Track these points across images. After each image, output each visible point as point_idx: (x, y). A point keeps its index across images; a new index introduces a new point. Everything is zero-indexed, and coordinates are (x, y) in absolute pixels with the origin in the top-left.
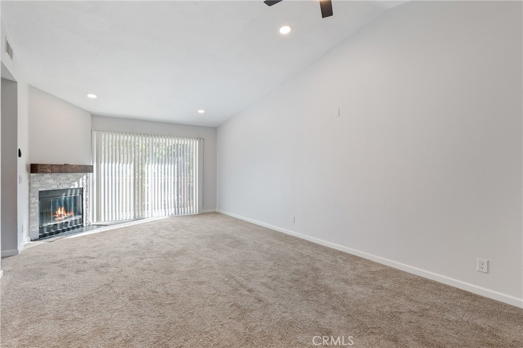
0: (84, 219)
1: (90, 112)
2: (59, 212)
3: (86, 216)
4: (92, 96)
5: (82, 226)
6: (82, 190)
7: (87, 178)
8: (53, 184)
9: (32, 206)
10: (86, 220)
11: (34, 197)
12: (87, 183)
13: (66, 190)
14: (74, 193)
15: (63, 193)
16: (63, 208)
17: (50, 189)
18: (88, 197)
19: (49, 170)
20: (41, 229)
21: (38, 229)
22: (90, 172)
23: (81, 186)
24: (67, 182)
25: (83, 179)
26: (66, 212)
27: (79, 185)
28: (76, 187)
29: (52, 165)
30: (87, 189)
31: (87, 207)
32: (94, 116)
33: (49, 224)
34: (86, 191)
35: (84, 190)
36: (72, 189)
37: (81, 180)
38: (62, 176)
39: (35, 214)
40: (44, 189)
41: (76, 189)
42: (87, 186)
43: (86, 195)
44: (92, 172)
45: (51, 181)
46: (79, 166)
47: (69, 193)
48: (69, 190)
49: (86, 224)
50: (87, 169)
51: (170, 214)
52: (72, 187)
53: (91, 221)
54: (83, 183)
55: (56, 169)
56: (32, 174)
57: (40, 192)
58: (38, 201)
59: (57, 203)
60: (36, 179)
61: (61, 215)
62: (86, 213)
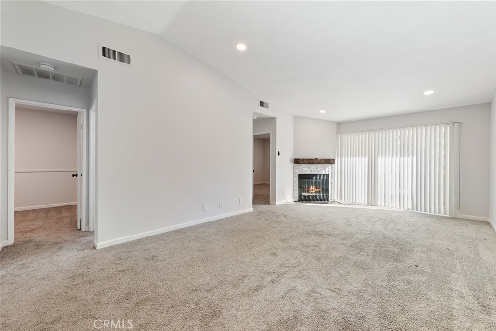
0: (330, 196)
1: (335, 122)
2: (312, 188)
3: (331, 194)
4: (323, 112)
5: (328, 200)
6: (328, 176)
7: (332, 168)
8: (307, 171)
9: (295, 182)
10: (331, 197)
11: (296, 177)
12: (332, 171)
13: (316, 175)
14: (322, 177)
15: (314, 177)
16: (314, 187)
17: (305, 173)
18: (333, 181)
19: (302, 162)
20: (300, 196)
21: (298, 196)
22: (332, 164)
23: (327, 173)
24: (316, 170)
25: (329, 169)
26: (316, 188)
27: (325, 172)
28: (323, 173)
29: (304, 159)
30: (332, 176)
31: (332, 188)
32: (339, 124)
33: (305, 194)
34: (332, 177)
35: (330, 176)
36: (320, 175)
37: (327, 169)
38: (313, 166)
39: (296, 187)
40: (302, 173)
41: (324, 175)
42: (332, 174)
43: (332, 180)
44: (334, 163)
45: (306, 169)
46: (322, 160)
47: (318, 177)
48: (318, 176)
49: (331, 199)
50: (330, 162)
51: (406, 208)
52: (320, 173)
53: (335, 198)
54: (329, 171)
55: (307, 162)
56: (295, 165)
57: (299, 175)
58: (298, 179)
59: (310, 183)
60: (297, 167)
61: (313, 190)
62: (331, 192)
